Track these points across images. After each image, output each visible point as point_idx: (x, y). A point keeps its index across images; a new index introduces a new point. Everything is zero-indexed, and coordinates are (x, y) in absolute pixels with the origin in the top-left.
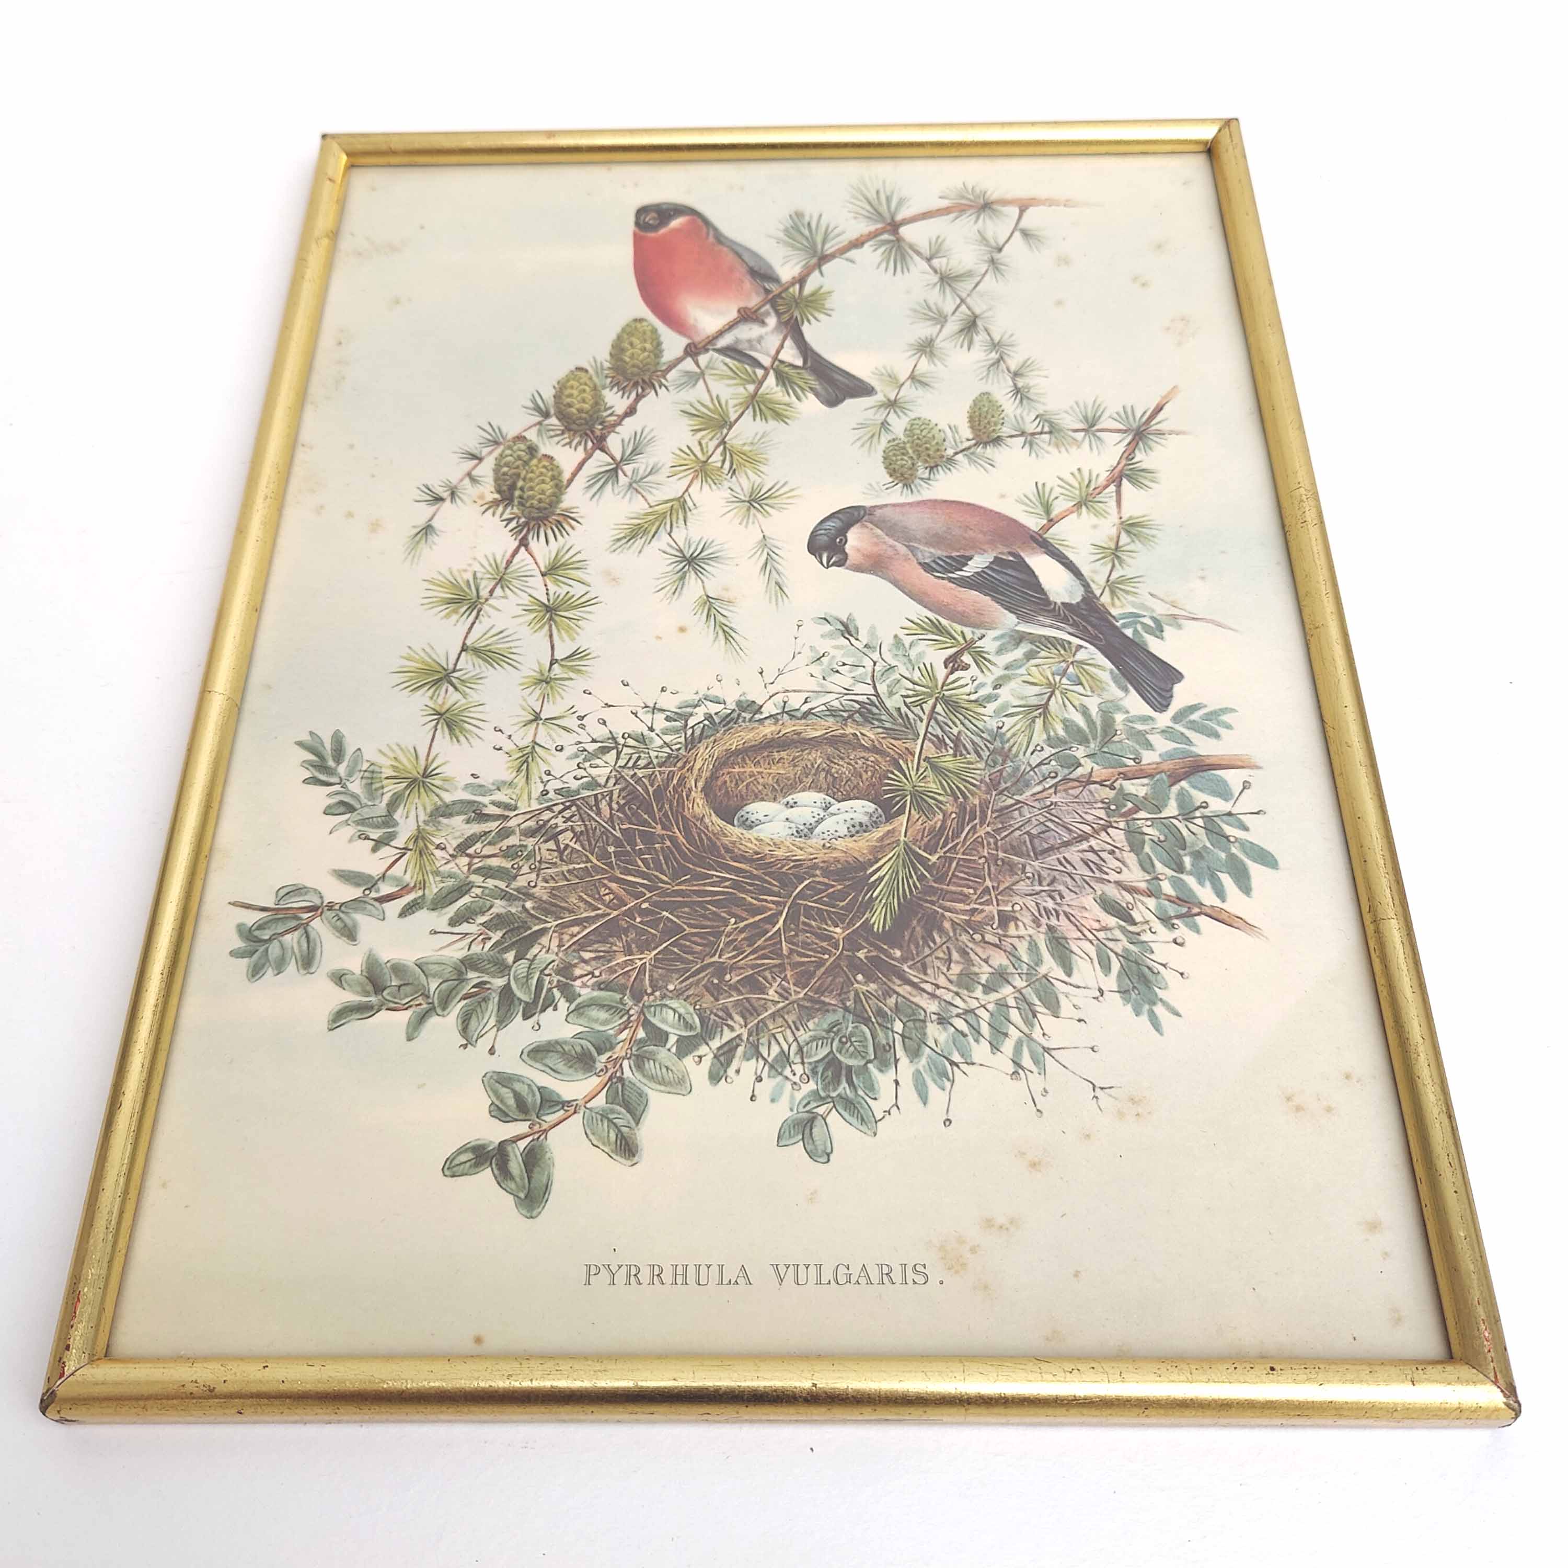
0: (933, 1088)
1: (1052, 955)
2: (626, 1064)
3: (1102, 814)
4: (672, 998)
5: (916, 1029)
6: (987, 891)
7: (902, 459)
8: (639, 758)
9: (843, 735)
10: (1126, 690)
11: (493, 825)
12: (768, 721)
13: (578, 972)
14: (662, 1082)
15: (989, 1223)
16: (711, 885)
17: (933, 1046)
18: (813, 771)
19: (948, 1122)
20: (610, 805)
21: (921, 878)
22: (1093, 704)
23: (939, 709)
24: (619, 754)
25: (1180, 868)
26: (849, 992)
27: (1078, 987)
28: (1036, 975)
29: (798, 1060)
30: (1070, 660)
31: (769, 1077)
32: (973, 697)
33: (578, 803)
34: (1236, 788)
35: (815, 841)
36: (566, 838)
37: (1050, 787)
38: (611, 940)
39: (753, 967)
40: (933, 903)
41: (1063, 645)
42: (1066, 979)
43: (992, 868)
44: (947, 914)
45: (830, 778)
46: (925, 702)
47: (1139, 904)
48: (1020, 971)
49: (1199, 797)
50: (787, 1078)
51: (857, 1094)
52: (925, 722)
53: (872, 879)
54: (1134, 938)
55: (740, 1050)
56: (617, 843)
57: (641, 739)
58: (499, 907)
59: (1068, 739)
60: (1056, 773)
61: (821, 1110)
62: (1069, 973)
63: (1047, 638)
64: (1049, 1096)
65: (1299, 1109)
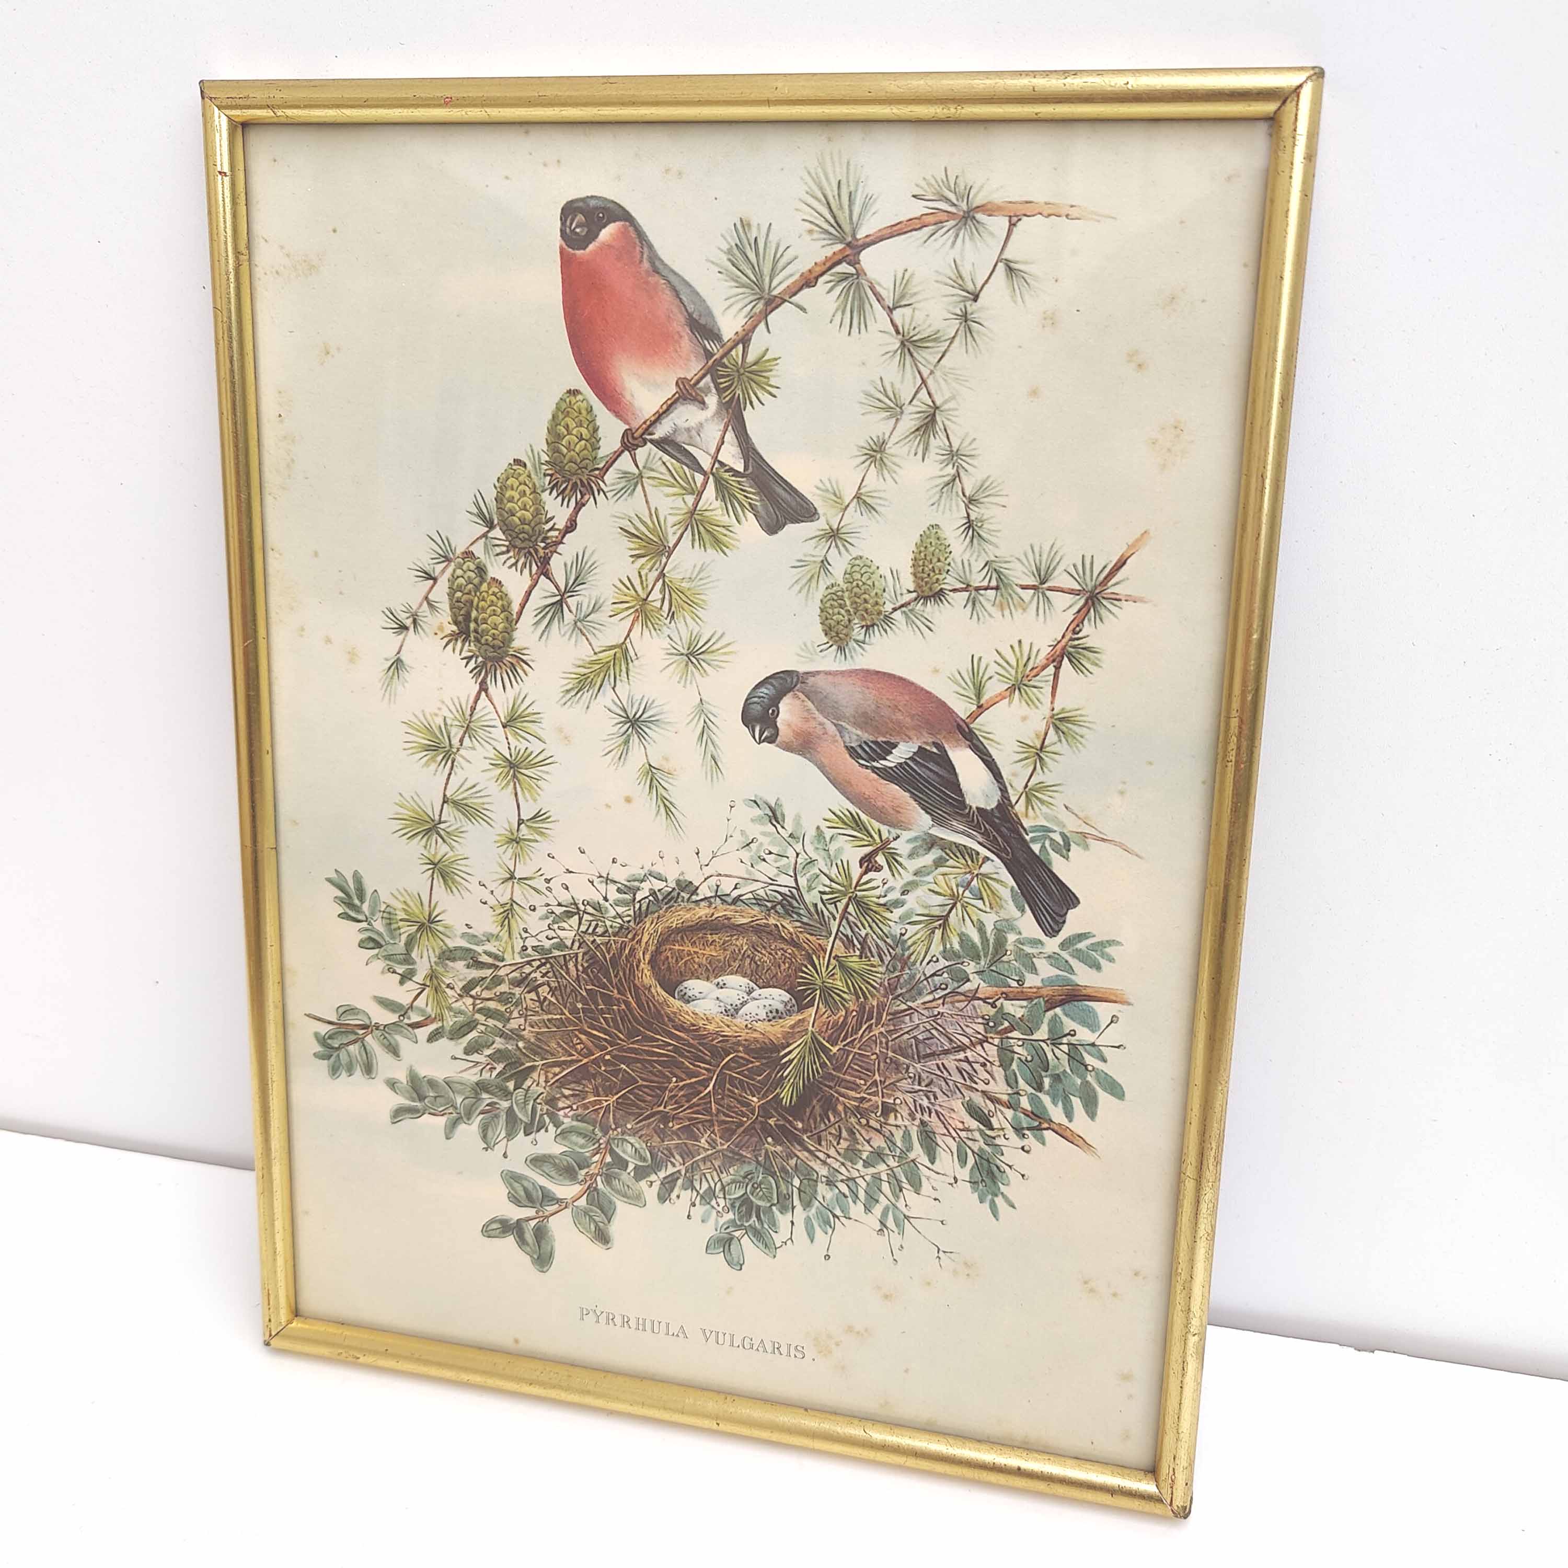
0: (818, 1232)
1: (921, 1145)
2: (599, 1178)
3: (981, 1028)
4: (630, 1135)
5: (809, 1185)
6: (875, 1084)
7: (839, 613)
8: (597, 925)
9: (767, 925)
10: (1023, 911)
11: (487, 972)
12: (703, 904)
13: (561, 1105)
14: (625, 1195)
15: (850, 1329)
16: (658, 1047)
17: (821, 1200)
18: (740, 957)
19: (827, 1257)
20: (576, 966)
21: (823, 1065)
22: (989, 921)
23: (851, 909)
24: (580, 919)
25: (1039, 1087)
26: (761, 1150)
27: (938, 1173)
28: (906, 1159)
29: (721, 1195)
30: (976, 872)
31: (700, 1204)
32: (882, 901)
33: (551, 961)
34: (1104, 1020)
35: (740, 1021)
36: (544, 991)
37: (940, 998)
38: (584, 1082)
39: (690, 1119)
40: (831, 1088)
41: (972, 854)
42: (929, 1165)
43: (882, 1065)
44: (841, 1099)
45: (753, 965)
46: (839, 901)
47: (999, 1113)
48: (893, 1154)
49: (1069, 1024)
50: (713, 1207)
51: (763, 1227)
52: (838, 920)
53: (784, 1061)
54: (989, 1141)
55: (680, 1182)
56: (584, 1001)
57: (598, 907)
58: (499, 1043)
59: (962, 953)
60: (947, 986)
62: (932, 1160)
63: (957, 845)
64: (905, 1250)
65: (1092, 1290)
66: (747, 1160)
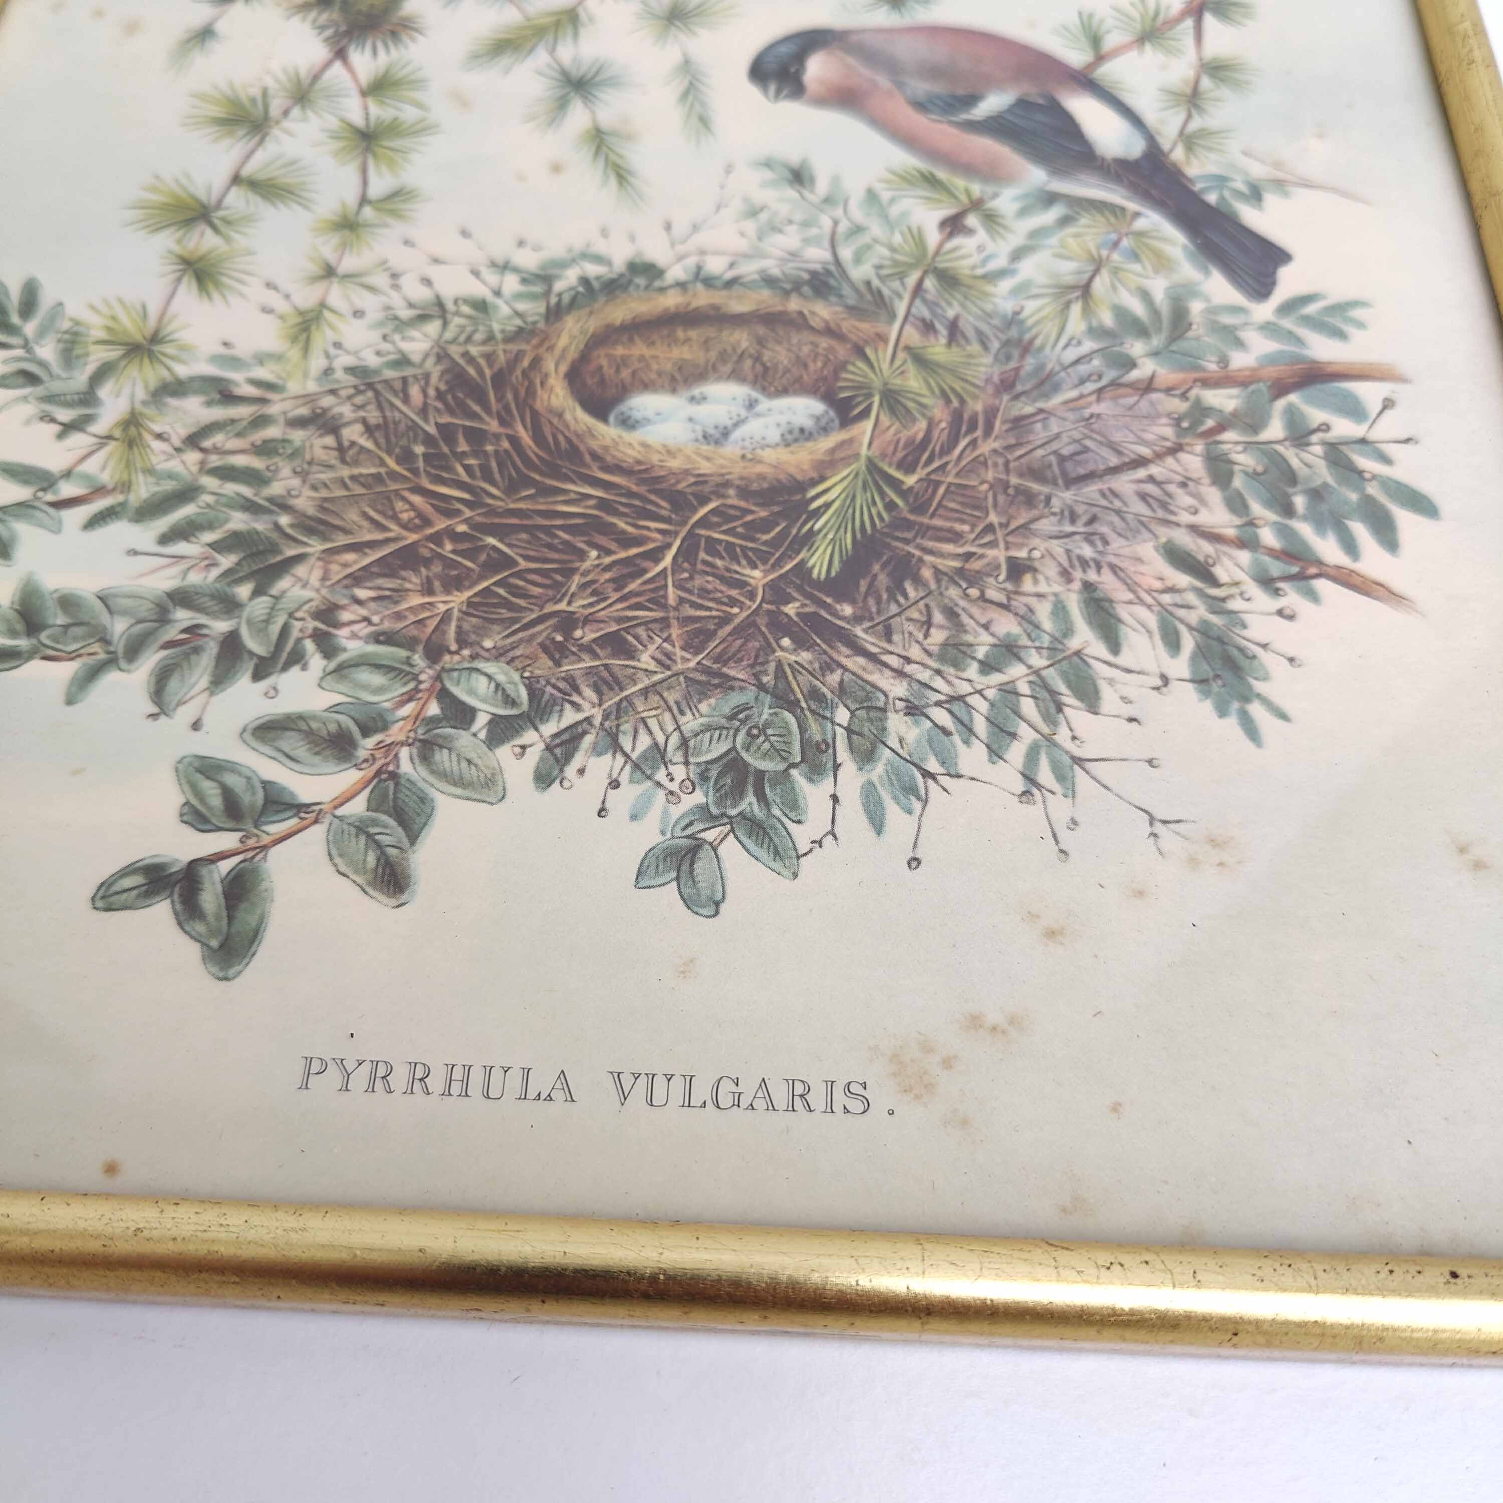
0: (893, 811)
1: (1089, 624)
2: (404, 752)
3: (1169, 432)
4: (487, 660)
5: (870, 720)
6: (990, 528)
8: (475, 330)
9: (783, 313)
10: (1207, 273)
11: (243, 412)
12: (672, 291)
13: (345, 616)
14: (459, 782)
15: (975, 1022)
16: (567, 502)
17: (896, 745)
18: (735, 358)
20: (424, 390)
21: (891, 506)
22: (1159, 287)
23: (928, 285)
24: (446, 323)
25: (1288, 510)
26: (767, 662)
27: (1129, 671)
28: (1063, 651)
29: (679, 757)
30: (1124, 231)
31: (631, 781)
32: (979, 272)
33: (378, 386)
34: (1373, 405)
35: (731, 450)
36: (353, 433)
37: (1089, 394)
38: (404, 573)
39: (619, 620)
40: (907, 541)
41: (1114, 209)
42: (1109, 657)
43: (1000, 498)
44: (928, 558)
45: (759, 368)
46: (908, 275)
47: (1225, 558)
48: (1037, 644)
49: (1316, 415)
50: (659, 784)
51: (770, 815)
52: (906, 300)
53: (814, 505)
54: (1217, 605)
55: (588, 740)
56: (429, 440)
57: (480, 306)
58: (239, 521)
59: (1119, 331)
60: (1100, 376)
61: (710, 835)
62: (1115, 647)
64: (1079, 830)
66: (737, 684)
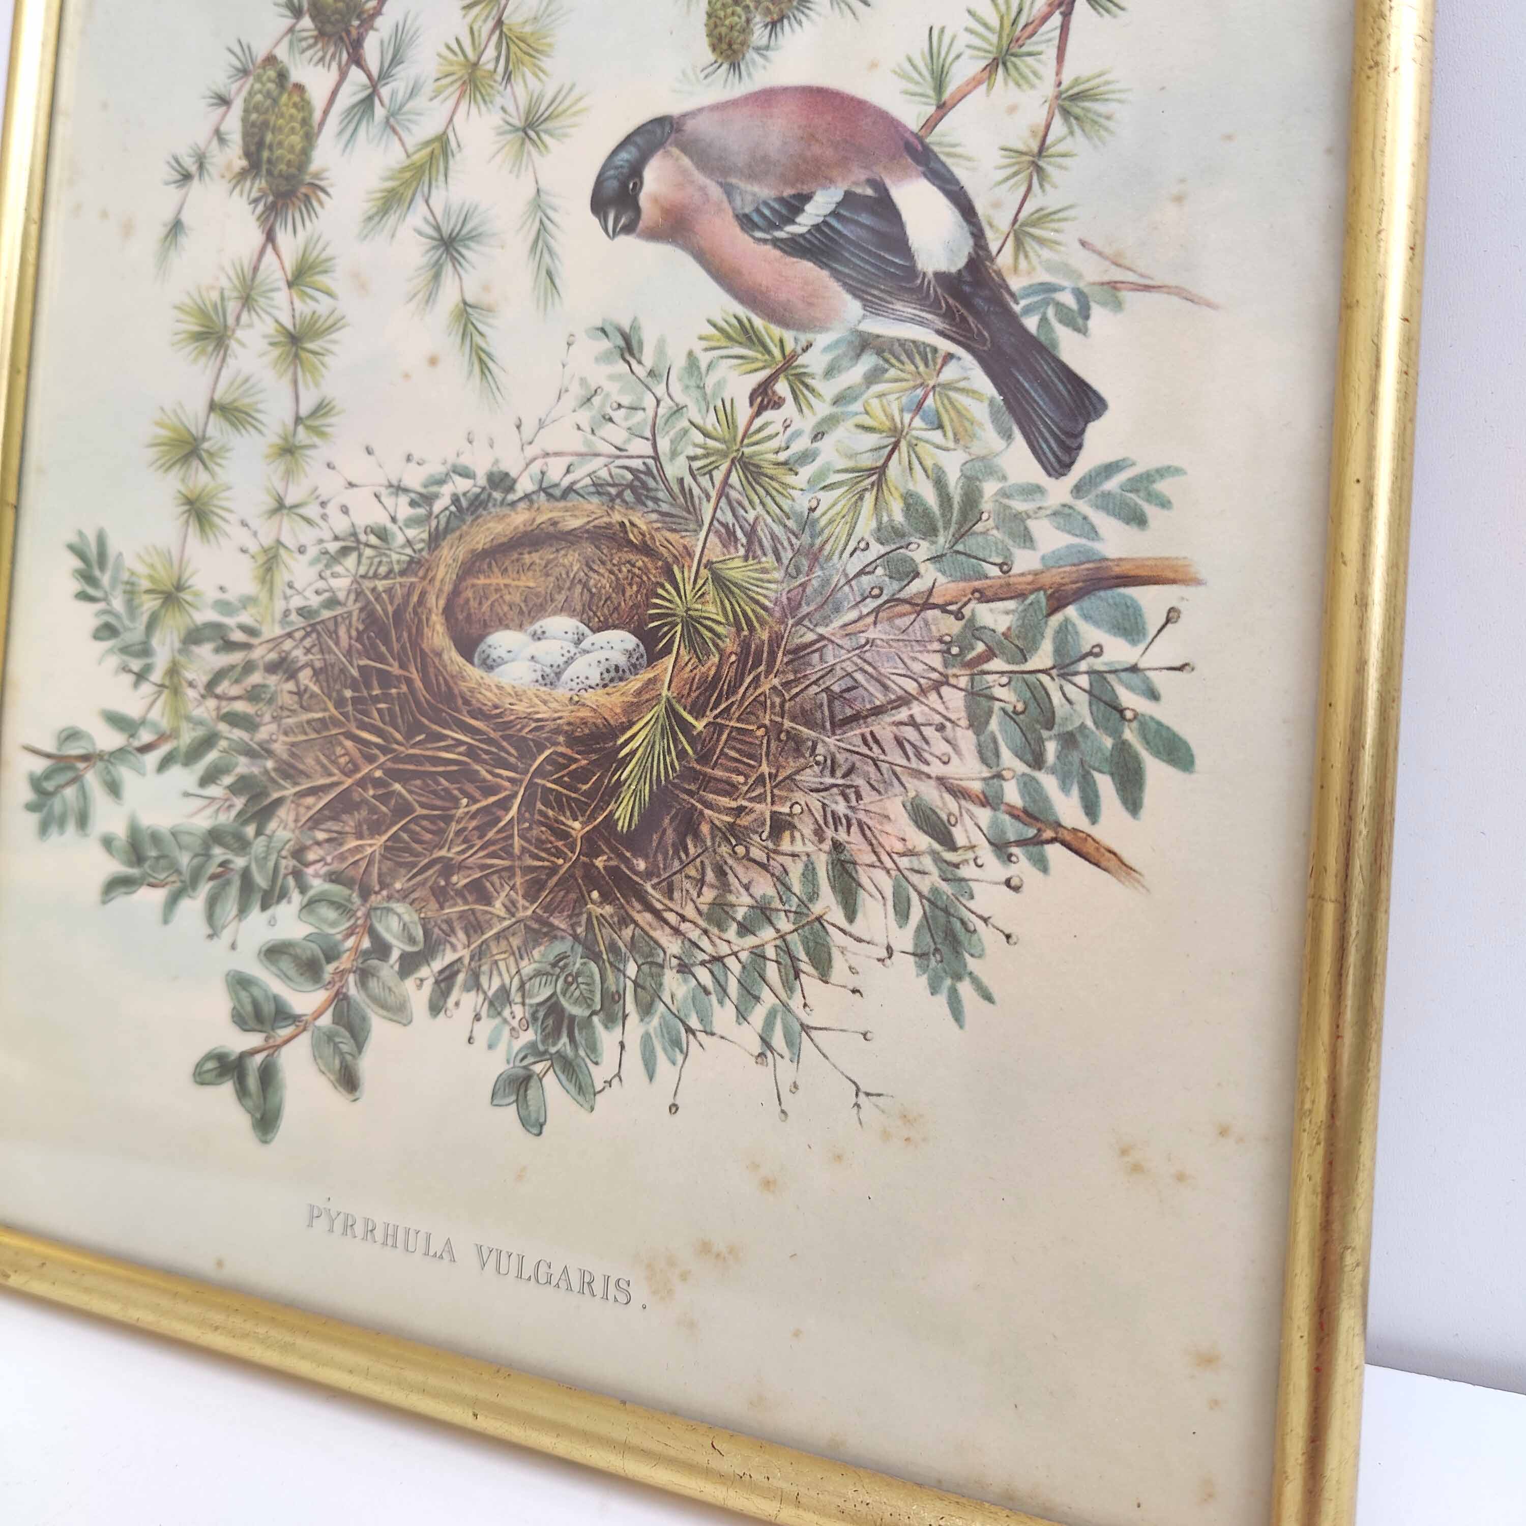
0: (662, 1061)
1: (833, 888)
2: (351, 978)
3: (936, 661)
4: (398, 901)
5: (652, 975)
6: (761, 780)
7: (733, 14)
8: (380, 562)
9: (609, 526)
11: (236, 657)
12: (522, 505)
13: (310, 856)
14: (384, 1006)
15: (705, 1248)
16: (446, 749)
17: (668, 1001)
18: (568, 584)
19: (674, 1108)
20: (348, 631)
21: (682, 754)
22: (954, 465)
23: (734, 479)
24: (360, 556)
25: (1037, 762)
26: (581, 914)
27: (859, 940)
28: (807, 915)
29: (518, 999)
30: (931, 383)
31: (488, 1016)
32: (782, 457)
33: (319, 627)
34: (1154, 618)
35: (562, 692)
36: (305, 677)
37: (868, 614)
38: (344, 817)
39: (483, 867)
40: (690, 793)
41: (925, 353)
42: (843, 924)
43: (773, 744)
44: (707, 812)
45: (586, 596)
46: (717, 467)
47: (966, 817)
48: (787, 907)
49: (1091, 635)
50: (505, 1021)
51: (577, 1055)
52: (713, 500)
53: (623, 753)
54: (950, 872)
55: (461, 977)
56: (354, 683)
57: (382, 534)
58: (243, 766)
59: (907, 528)
60: (881, 589)
61: (538, 1068)
62: (851, 916)
63: (902, 343)
64: (800, 1093)
65: (1137, 1168)
66: (559, 933)
